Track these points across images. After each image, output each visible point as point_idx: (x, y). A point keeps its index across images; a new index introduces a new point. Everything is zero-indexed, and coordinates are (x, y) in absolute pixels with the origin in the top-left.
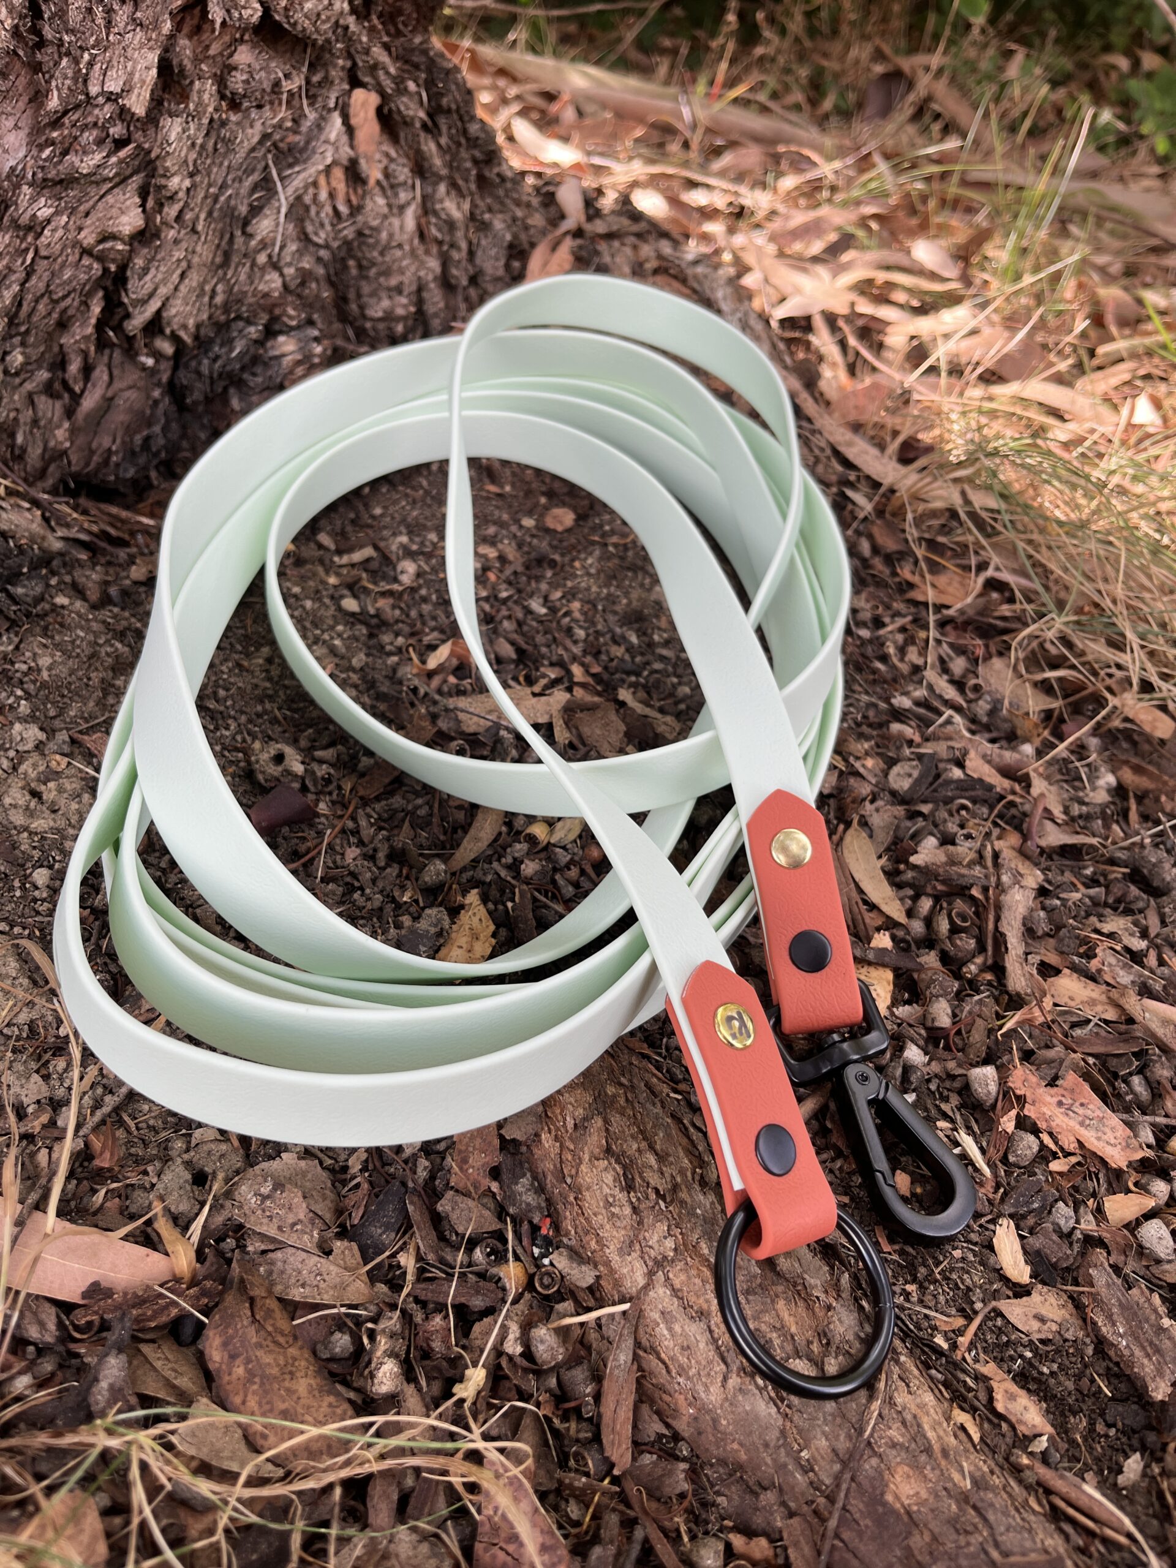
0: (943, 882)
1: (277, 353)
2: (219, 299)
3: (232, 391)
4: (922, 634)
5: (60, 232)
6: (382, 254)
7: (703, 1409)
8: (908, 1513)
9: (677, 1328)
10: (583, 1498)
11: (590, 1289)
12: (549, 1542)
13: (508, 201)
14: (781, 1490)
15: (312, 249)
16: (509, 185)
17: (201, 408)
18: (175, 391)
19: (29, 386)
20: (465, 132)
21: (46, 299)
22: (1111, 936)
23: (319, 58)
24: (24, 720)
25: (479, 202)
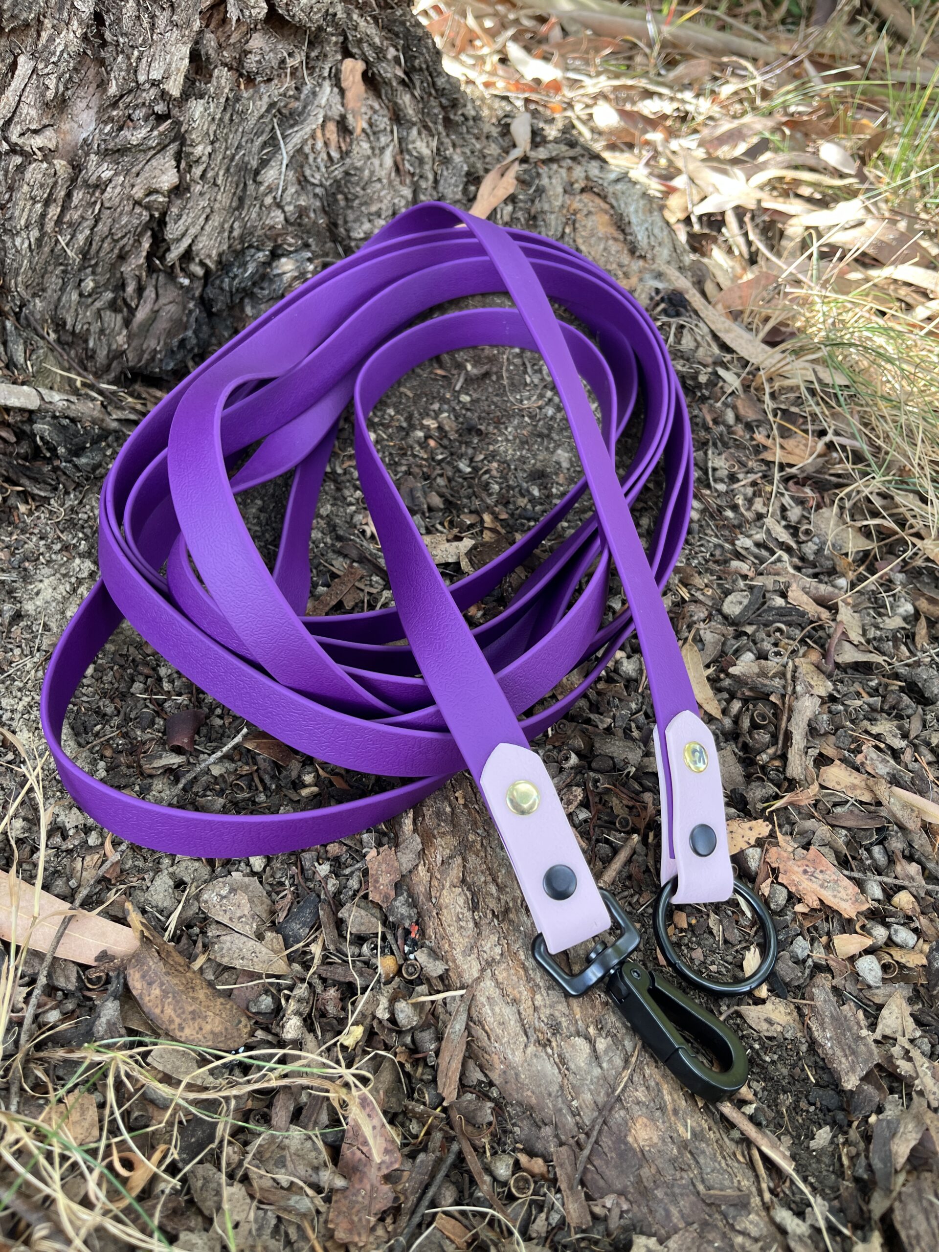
0: (751, 689)
1: (279, 271)
2: (236, 233)
3: (246, 301)
4: (768, 488)
5: (119, 189)
6: (364, 189)
7: (509, 1066)
8: (642, 1151)
9: (497, 1009)
10: (421, 1119)
11: (441, 977)
12: (390, 1147)
13: (468, 137)
14: (556, 1127)
15: (310, 188)
16: (471, 123)
17: (225, 314)
18: (204, 303)
19: (98, 304)
20: (434, 84)
21: (109, 239)
22: (878, 737)
23: (316, 37)
24: (81, 556)
25: (446, 140)
